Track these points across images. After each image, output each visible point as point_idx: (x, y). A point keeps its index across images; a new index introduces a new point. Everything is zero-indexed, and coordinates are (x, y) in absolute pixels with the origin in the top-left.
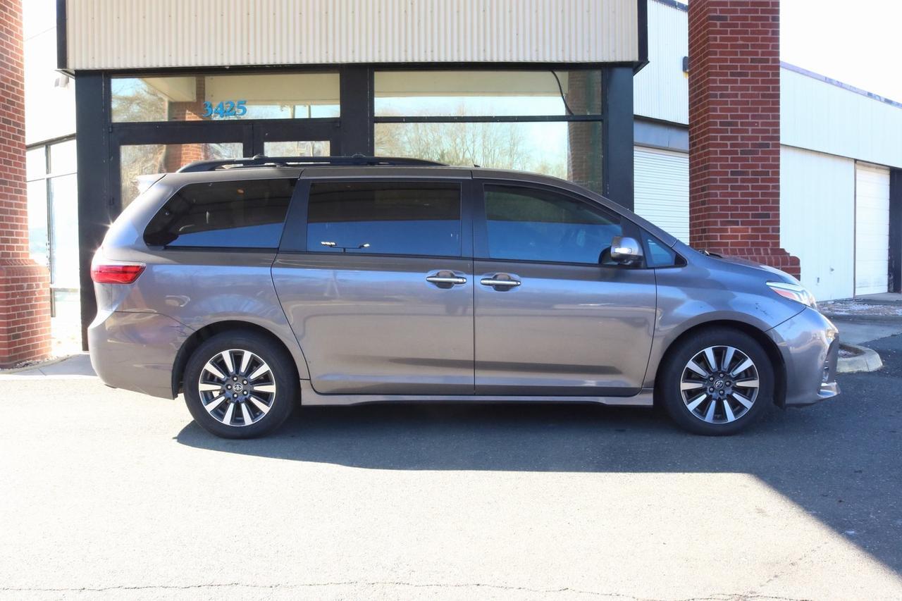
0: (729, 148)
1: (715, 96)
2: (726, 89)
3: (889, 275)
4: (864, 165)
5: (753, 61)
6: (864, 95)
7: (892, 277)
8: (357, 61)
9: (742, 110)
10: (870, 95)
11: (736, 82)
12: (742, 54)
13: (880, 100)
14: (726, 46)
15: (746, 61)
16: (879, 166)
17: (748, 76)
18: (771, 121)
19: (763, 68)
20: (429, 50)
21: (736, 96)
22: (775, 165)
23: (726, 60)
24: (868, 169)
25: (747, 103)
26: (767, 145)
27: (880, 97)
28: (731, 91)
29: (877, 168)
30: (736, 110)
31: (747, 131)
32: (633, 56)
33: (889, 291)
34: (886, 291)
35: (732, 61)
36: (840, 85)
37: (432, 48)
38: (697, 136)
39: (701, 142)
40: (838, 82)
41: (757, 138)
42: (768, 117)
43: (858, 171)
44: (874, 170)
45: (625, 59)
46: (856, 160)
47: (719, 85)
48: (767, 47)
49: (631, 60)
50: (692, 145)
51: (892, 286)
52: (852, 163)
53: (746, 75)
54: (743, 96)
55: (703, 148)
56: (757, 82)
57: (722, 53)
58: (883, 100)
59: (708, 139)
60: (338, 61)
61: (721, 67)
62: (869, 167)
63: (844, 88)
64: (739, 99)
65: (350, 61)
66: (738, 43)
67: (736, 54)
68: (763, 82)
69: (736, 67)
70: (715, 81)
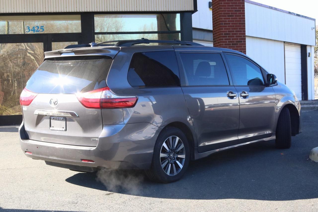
0: (228, 43)
1: (222, 24)
2: (226, 21)
3: (302, 92)
4: (289, 44)
5: (235, 11)
6: (287, 13)
7: (303, 94)
8: (88, 11)
9: (232, 29)
10: (290, 13)
11: (229, 19)
12: (231, 8)
13: (294, 15)
14: (225, 6)
15: (233, 11)
16: (296, 44)
17: (234, 16)
18: (242, 33)
19: (239, 13)
20: (116, 7)
21: (230, 24)
22: (244, 49)
23: (226, 11)
24: (290, 45)
25: (234, 26)
26: (241, 42)
27: (294, 13)
28: (228, 22)
29: (295, 45)
30: (230, 29)
31: (234, 37)
32: (192, 9)
33: (302, 100)
34: (301, 100)
35: (228, 11)
36: (276, 9)
37: (117, 6)
38: (216, 38)
39: (217, 40)
40: (275, 8)
41: (237, 39)
42: (241, 31)
43: (285, 46)
44: (294, 46)
45: (189, 10)
46: (284, 42)
47: (223, 20)
48: (240, 6)
49: (191, 10)
50: (214, 39)
51: (303, 97)
52: (283, 43)
53: (233, 16)
54: (232, 24)
55: (218, 43)
56: (237, 18)
57: (224, 8)
58: (296, 15)
59: (220, 40)
60: (81, 11)
61: (224, 13)
62: (291, 44)
63: (278, 10)
64: (231, 25)
65: (86, 11)
66: (230, 4)
67: (229, 8)
68: (239, 18)
69: (229, 13)
70: (222, 18)
